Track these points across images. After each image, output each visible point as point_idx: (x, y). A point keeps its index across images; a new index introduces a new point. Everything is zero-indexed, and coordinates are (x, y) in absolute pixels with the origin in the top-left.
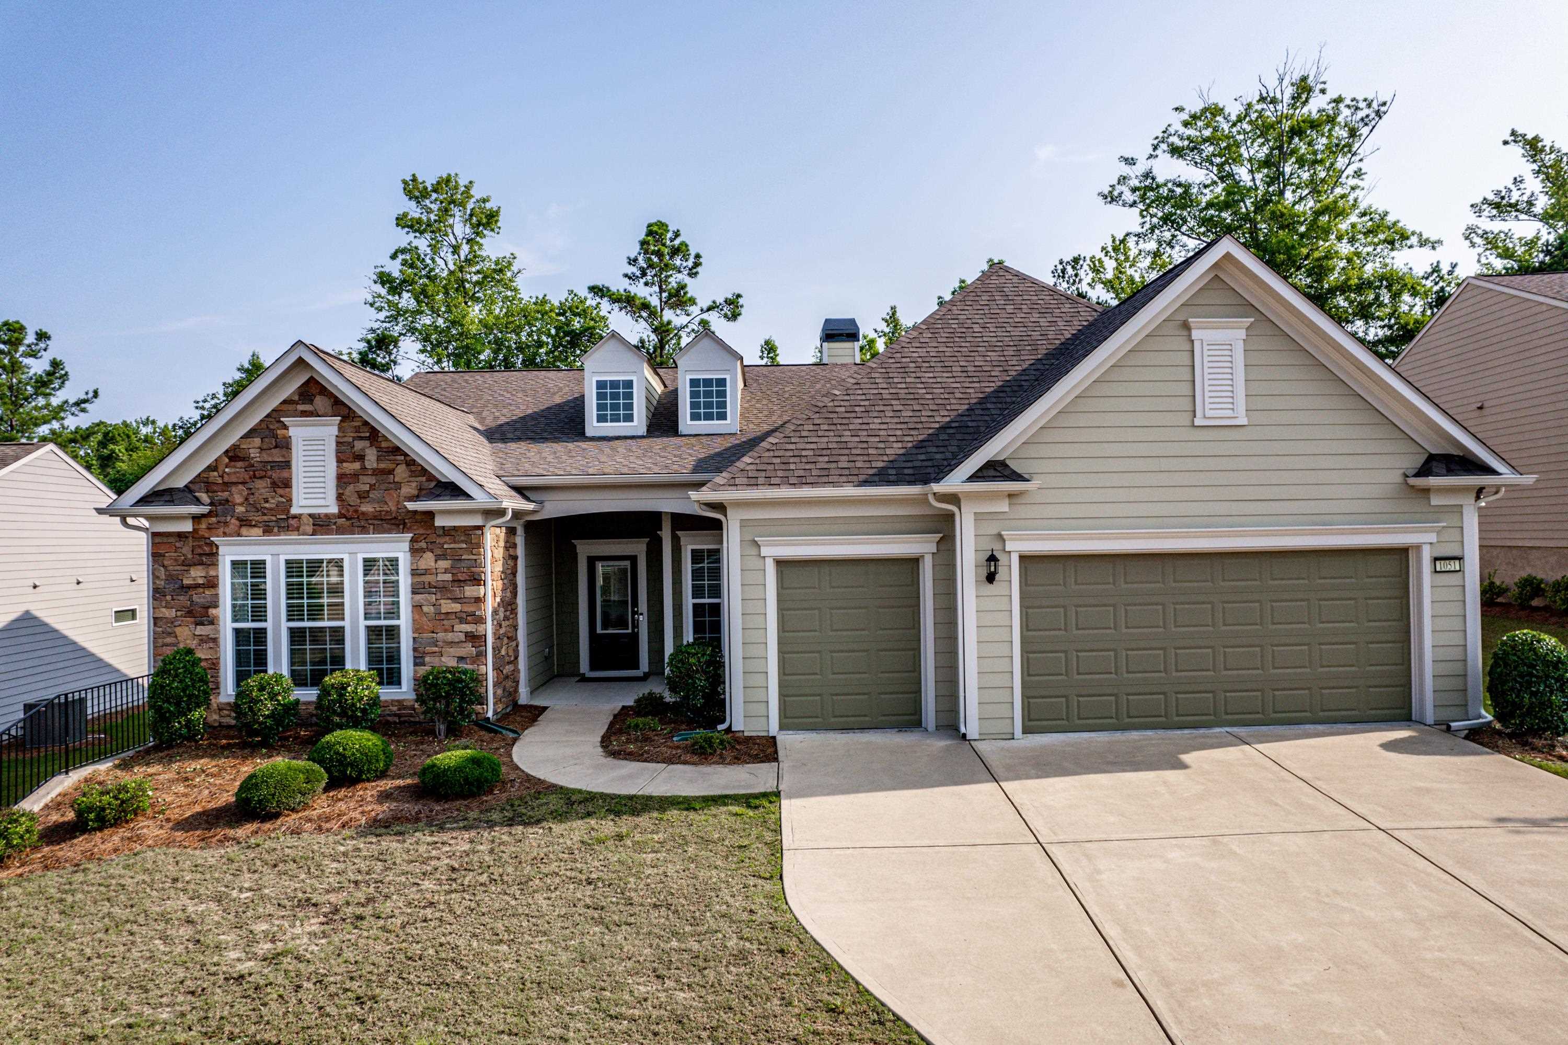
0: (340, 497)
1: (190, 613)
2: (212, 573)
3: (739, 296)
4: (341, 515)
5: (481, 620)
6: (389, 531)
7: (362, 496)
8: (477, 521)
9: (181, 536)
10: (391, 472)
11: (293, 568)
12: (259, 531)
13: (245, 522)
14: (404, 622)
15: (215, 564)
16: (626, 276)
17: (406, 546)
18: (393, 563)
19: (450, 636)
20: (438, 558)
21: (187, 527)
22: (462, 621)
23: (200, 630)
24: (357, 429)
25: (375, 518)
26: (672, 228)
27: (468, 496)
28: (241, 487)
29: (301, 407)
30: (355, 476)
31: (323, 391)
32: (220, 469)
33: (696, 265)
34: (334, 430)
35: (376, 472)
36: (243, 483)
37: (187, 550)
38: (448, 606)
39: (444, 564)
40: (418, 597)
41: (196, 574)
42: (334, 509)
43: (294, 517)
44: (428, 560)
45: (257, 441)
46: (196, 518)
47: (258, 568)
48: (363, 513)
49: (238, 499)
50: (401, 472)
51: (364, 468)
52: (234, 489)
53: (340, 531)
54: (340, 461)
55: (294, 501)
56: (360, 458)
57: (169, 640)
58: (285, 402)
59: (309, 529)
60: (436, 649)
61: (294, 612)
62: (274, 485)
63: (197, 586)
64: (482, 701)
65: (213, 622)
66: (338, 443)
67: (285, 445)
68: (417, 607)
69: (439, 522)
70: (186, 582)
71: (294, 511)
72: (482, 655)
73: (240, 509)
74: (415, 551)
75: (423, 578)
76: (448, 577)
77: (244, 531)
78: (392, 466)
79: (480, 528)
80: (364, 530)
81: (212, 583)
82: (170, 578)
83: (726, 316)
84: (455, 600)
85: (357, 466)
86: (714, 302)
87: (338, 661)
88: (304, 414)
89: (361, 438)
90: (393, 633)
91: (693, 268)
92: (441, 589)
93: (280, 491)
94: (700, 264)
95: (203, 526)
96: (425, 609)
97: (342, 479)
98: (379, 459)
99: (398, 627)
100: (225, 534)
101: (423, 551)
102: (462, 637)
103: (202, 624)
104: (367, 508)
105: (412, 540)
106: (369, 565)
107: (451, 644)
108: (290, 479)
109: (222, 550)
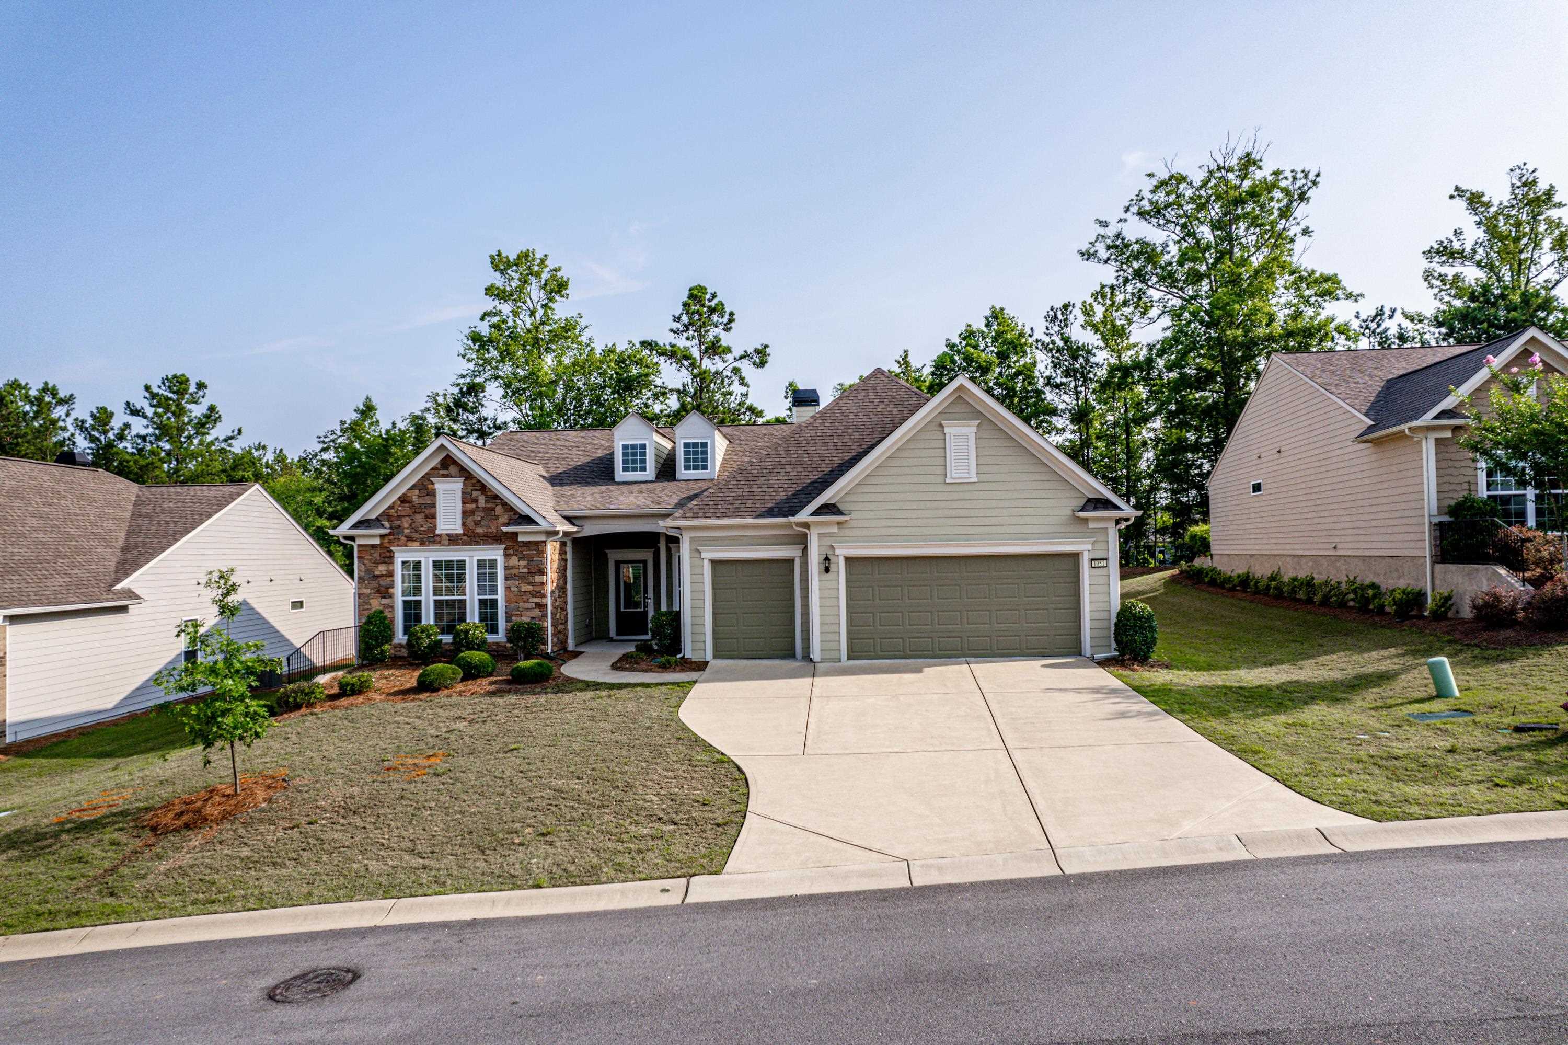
0: (464, 524)
1: (378, 591)
2: (391, 568)
3: (766, 346)
4: (464, 535)
5: (544, 596)
6: (492, 544)
7: (477, 523)
8: (542, 538)
9: (373, 546)
10: (493, 509)
11: (437, 565)
12: (418, 544)
13: (410, 539)
14: (500, 596)
15: (392, 563)
16: (672, 330)
17: (502, 552)
18: (493, 564)
19: (527, 605)
20: (520, 559)
21: (377, 541)
22: (534, 596)
23: (384, 601)
24: (474, 485)
25: (484, 536)
26: (710, 290)
27: (537, 524)
28: (407, 518)
29: (442, 472)
30: (473, 512)
31: (455, 462)
32: (396, 507)
33: (731, 321)
34: (461, 485)
35: (484, 510)
36: (409, 516)
37: (376, 555)
38: (525, 587)
39: (523, 563)
40: (508, 582)
41: (382, 569)
42: (460, 531)
43: (438, 535)
44: (514, 561)
45: (417, 492)
46: (382, 536)
47: (417, 566)
48: (477, 533)
49: (406, 525)
50: (499, 509)
51: (477, 507)
52: (403, 519)
53: (464, 543)
54: (464, 503)
55: (438, 527)
56: (476, 501)
57: (366, 607)
58: (432, 469)
59: (446, 542)
60: (518, 612)
61: (437, 592)
62: (426, 517)
63: (382, 576)
64: (545, 643)
65: (391, 596)
66: (463, 493)
67: (432, 494)
68: (508, 588)
69: (520, 538)
70: (377, 573)
71: (438, 532)
72: (544, 616)
73: (407, 531)
74: (507, 555)
75: (513, 571)
76: (526, 570)
77: (409, 543)
78: (493, 506)
79: (544, 542)
80: (477, 543)
81: (391, 574)
82: (368, 571)
83: (755, 363)
84: (529, 584)
85: (474, 506)
86: (746, 352)
87: (462, 619)
88: (444, 476)
89: (476, 490)
90: (494, 603)
91: (728, 324)
92: (521, 577)
93: (430, 521)
94: (734, 320)
95: (386, 541)
96: (512, 589)
97: (465, 513)
98: (486, 502)
99: (496, 600)
100: (398, 546)
101: (511, 555)
102: (534, 606)
103: (384, 597)
104: (479, 530)
105: (505, 549)
106: (481, 564)
107: (527, 609)
108: (435, 513)
109: (396, 555)
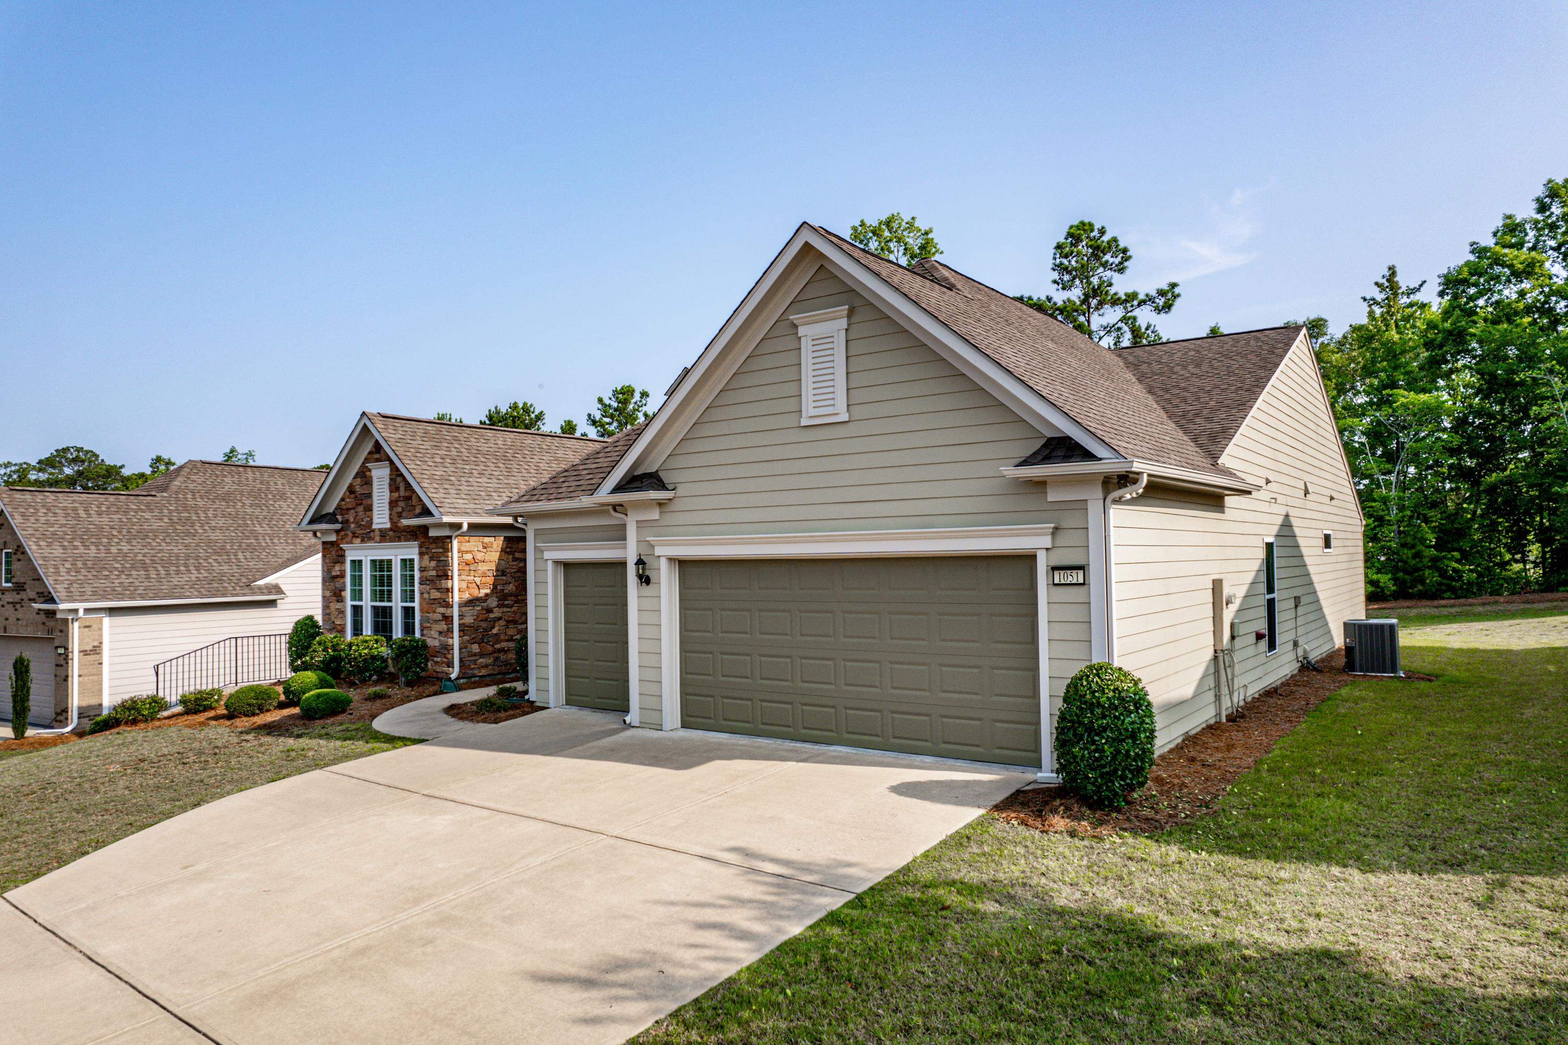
0: (390, 516)
1: (336, 594)
2: (343, 568)
3: (1172, 285)
4: (391, 529)
5: (449, 606)
6: (410, 540)
7: (399, 515)
8: (445, 532)
9: (332, 543)
11: (373, 565)
12: (359, 540)
13: (355, 535)
15: (344, 562)
17: (416, 550)
18: (413, 562)
19: (435, 616)
20: (430, 559)
21: (335, 538)
22: (442, 605)
23: (339, 606)
24: (396, 474)
25: (404, 531)
27: (432, 515)
28: (353, 511)
29: (373, 458)
30: (396, 502)
32: (346, 500)
33: (1126, 259)
34: (388, 473)
36: (354, 508)
37: (335, 553)
38: (434, 594)
39: (433, 564)
40: (422, 587)
41: (338, 569)
42: (388, 525)
43: (373, 530)
44: (426, 561)
45: (359, 480)
46: (337, 532)
47: (360, 565)
48: (399, 528)
49: (352, 519)
50: (412, 500)
51: (399, 497)
52: (350, 512)
53: (391, 540)
54: (391, 492)
55: (373, 520)
56: (398, 489)
57: (328, 611)
58: (369, 453)
59: (378, 538)
60: (428, 625)
61: (373, 596)
62: (366, 509)
63: (338, 576)
64: (450, 664)
65: (344, 600)
66: (389, 481)
67: (370, 482)
68: (422, 595)
69: (428, 533)
70: (335, 573)
71: (374, 526)
72: (450, 630)
73: (353, 526)
74: (421, 554)
75: (426, 574)
76: (434, 573)
77: (354, 540)
78: (408, 496)
79: (450, 537)
80: (400, 539)
81: (343, 575)
82: (329, 571)
83: (1160, 308)
84: (438, 589)
85: (396, 495)
87: (390, 627)
88: (376, 462)
89: (398, 479)
90: (412, 612)
92: (431, 582)
93: (368, 513)
95: (340, 537)
96: (425, 596)
97: (391, 504)
98: (404, 493)
99: (413, 608)
100: (347, 543)
101: (424, 554)
102: (440, 617)
103: (340, 601)
104: (400, 524)
105: (419, 547)
106: (402, 563)
107: (436, 621)
108: (371, 505)
109: (347, 553)
